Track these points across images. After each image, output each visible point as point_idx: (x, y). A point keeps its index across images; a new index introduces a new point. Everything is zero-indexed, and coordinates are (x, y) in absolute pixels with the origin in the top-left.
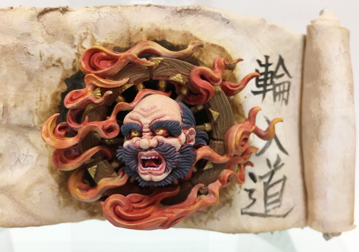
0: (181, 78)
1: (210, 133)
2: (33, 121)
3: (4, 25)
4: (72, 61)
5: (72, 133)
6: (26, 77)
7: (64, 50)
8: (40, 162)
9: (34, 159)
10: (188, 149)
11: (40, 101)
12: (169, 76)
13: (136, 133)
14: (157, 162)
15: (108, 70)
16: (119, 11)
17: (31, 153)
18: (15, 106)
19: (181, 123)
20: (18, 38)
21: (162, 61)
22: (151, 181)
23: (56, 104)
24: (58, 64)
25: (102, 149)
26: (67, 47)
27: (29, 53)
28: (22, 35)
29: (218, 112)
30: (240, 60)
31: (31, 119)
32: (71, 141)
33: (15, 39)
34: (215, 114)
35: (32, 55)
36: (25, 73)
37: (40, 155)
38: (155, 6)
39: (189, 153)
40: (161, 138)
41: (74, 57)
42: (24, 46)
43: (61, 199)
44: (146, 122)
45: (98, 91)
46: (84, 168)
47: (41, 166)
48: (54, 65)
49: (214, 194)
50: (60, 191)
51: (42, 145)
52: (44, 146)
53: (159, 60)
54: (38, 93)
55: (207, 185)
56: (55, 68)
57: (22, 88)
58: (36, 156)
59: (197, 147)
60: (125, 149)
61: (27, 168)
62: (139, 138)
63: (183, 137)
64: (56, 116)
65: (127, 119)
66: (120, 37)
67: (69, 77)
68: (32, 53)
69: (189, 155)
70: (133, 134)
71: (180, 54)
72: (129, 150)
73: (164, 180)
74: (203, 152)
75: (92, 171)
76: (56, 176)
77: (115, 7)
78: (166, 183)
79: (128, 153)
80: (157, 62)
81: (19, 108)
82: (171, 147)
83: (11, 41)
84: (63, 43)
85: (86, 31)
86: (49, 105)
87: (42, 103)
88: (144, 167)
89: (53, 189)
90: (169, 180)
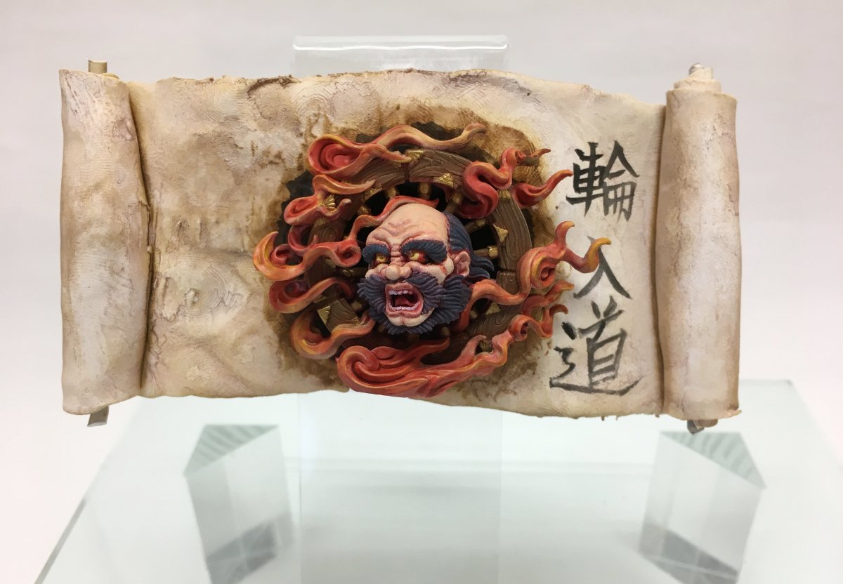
0: (450, 179)
1: (496, 261)
2: (243, 243)
3: (201, 104)
4: (297, 156)
5: (295, 259)
6: (232, 180)
7: (284, 139)
8: (252, 304)
9: (244, 300)
10: (457, 281)
11: (253, 214)
12: (432, 177)
13: (382, 258)
14: (412, 299)
15: (345, 170)
16: (365, 80)
17: (240, 291)
18: (217, 222)
19: (446, 244)
20: (221, 124)
21: (422, 156)
22: (403, 327)
23: (274, 219)
24: (277, 161)
25: (337, 282)
26: (290, 135)
27: (237, 146)
28: (226, 118)
29: (506, 229)
30: (546, 151)
31: (240, 240)
32: (293, 271)
33: (217, 125)
34: (502, 232)
35: (241, 148)
36: (231, 174)
37: (253, 293)
38: (419, 71)
39: (458, 288)
40: (415, 264)
41: (300, 150)
42: (230, 136)
43: (282, 357)
44: (396, 241)
45: (331, 200)
46: (312, 309)
47: (254, 309)
48: (271, 162)
49: (500, 349)
50: (280, 347)
51: (255, 279)
52: (258, 280)
53: (417, 153)
54: (250, 203)
55: (490, 338)
56: (274, 166)
57: (226, 196)
58: (246, 294)
59: (473, 279)
60: (367, 281)
61: (233, 313)
62: (386, 265)
63: (449, 264)
64: (273, 235)
65: (370, 239)
66: (367, 119)
67: (293, 179)
68: (240, 145)
69: (459, 290)
70: (379, 259)
71: (449, 144)
72: (372, 282)
73: (422, 324)
74: (484, 287)
75: (323, 313)
76: (274, 323)
77: (360, 75)
78: (424, 329)
79: (372, 287)
80: (416, 156)
81: (222, 225)
82: (430, 277)
83: (211, 128)
84: (285, 130)
85: (316, 112)
86: (264, 220)
87: (255, 217)
88: (394, 306)
89: (271, 344)
90: (428, 325)
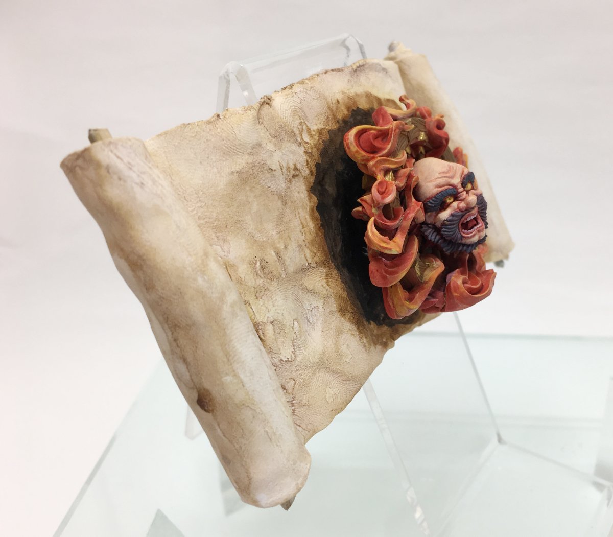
0: (424, 135)
2: (306, 257)
3: (223, 142)
4: (305, 164)
6: (280, 203)
7: (293, 153)
8: (328, 310)
9: (321, 309)
11: (303, 228)
13: (450, 199)
16: (310, 86)
17: (314, 304)
18: (286, 247)
20: (250, 154)
22: (478, 241)
23: (318, 224)
24: (297, 173)
26: (294, 147)
27: (271, 169)
28: (253, 148)
31: (303, 256)
33: (247, 157)
35: (275, 170)
36: (277, 198)
37: (326, 299)
38: (332, 70)
40: (475, 191)
41: (305, 158)
42: (263, 162)
43: (365, 341)
44: (457, 182)
47: (331, 313)
48: (294, 176)
50: (360, 333)
51: (323, 286)
52: (325, 285)
54: (298, 219)
56: (296, 178)
57: (280, 220)
58: (320, 304)
61: (319, 325)
62: (458, 202)
65: (434, 190)
66: (326, 117)
67: (312, 185)
68: (274, 168)
70: (448, 201)
76: (348, 315)
81: (289, 248)
83: (243, 162)
84: (289, 144)
85: (299, 121)
86: (312, 229)
87: (305, 229)
89: (353, 335)
